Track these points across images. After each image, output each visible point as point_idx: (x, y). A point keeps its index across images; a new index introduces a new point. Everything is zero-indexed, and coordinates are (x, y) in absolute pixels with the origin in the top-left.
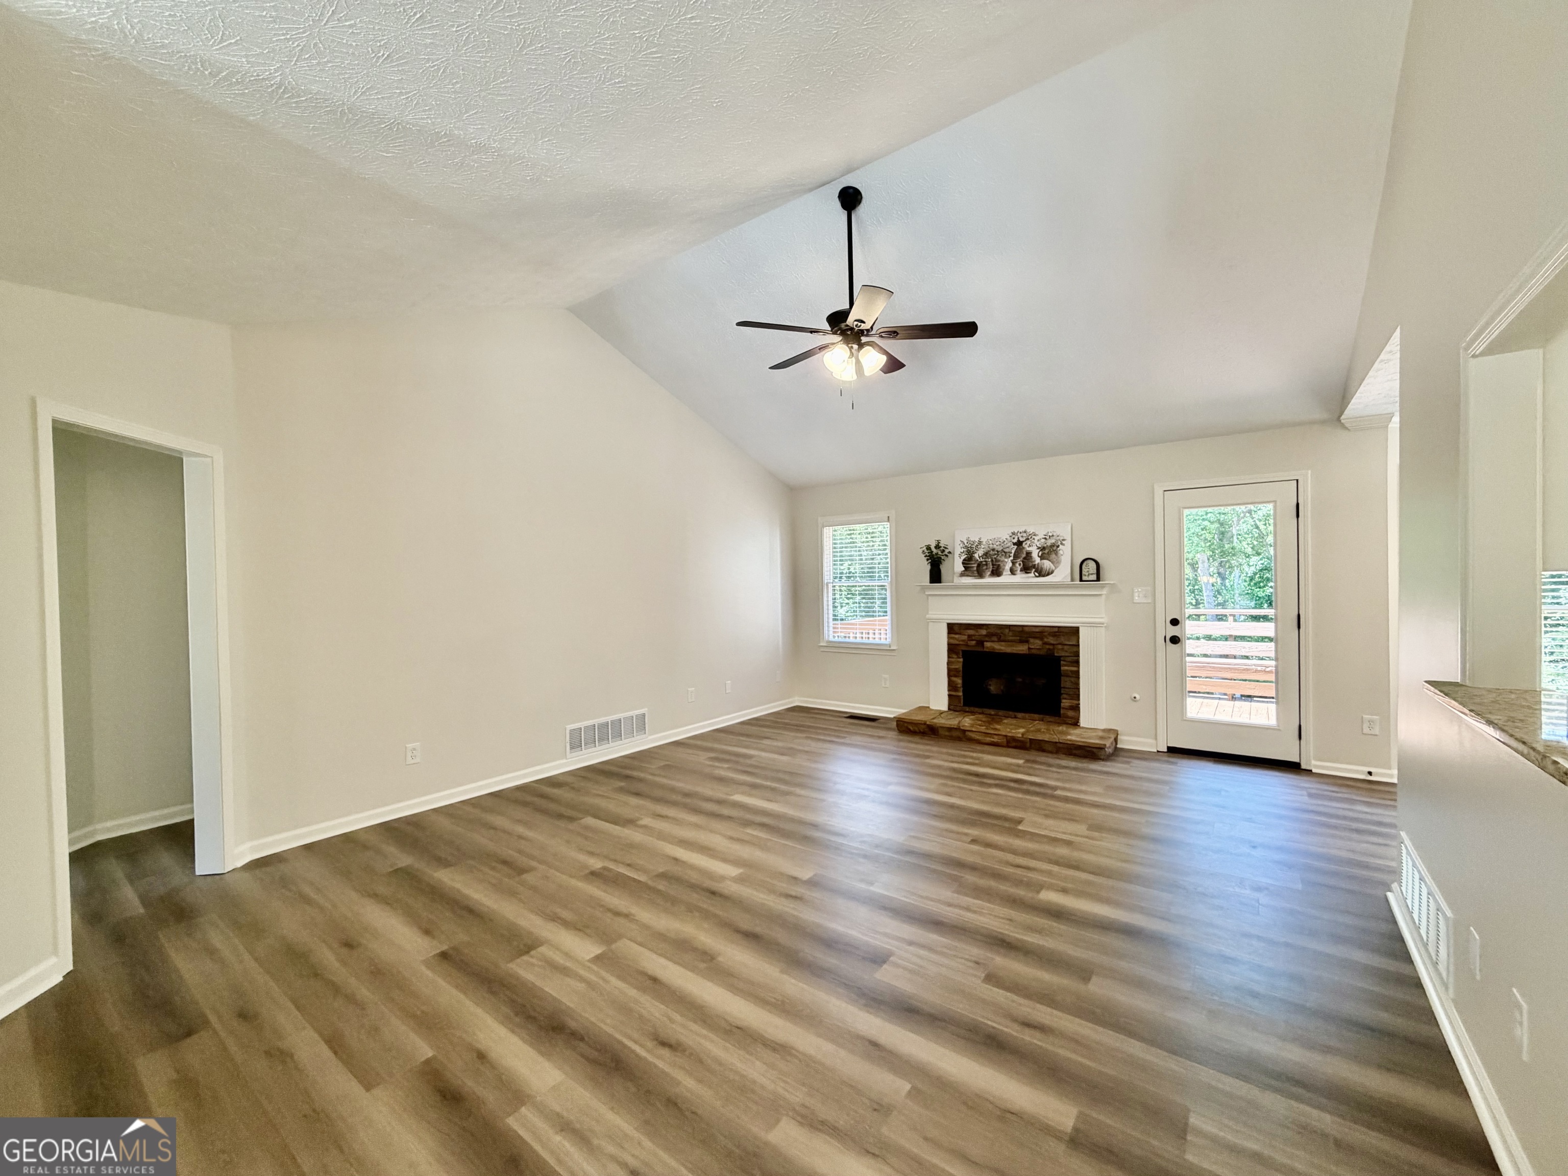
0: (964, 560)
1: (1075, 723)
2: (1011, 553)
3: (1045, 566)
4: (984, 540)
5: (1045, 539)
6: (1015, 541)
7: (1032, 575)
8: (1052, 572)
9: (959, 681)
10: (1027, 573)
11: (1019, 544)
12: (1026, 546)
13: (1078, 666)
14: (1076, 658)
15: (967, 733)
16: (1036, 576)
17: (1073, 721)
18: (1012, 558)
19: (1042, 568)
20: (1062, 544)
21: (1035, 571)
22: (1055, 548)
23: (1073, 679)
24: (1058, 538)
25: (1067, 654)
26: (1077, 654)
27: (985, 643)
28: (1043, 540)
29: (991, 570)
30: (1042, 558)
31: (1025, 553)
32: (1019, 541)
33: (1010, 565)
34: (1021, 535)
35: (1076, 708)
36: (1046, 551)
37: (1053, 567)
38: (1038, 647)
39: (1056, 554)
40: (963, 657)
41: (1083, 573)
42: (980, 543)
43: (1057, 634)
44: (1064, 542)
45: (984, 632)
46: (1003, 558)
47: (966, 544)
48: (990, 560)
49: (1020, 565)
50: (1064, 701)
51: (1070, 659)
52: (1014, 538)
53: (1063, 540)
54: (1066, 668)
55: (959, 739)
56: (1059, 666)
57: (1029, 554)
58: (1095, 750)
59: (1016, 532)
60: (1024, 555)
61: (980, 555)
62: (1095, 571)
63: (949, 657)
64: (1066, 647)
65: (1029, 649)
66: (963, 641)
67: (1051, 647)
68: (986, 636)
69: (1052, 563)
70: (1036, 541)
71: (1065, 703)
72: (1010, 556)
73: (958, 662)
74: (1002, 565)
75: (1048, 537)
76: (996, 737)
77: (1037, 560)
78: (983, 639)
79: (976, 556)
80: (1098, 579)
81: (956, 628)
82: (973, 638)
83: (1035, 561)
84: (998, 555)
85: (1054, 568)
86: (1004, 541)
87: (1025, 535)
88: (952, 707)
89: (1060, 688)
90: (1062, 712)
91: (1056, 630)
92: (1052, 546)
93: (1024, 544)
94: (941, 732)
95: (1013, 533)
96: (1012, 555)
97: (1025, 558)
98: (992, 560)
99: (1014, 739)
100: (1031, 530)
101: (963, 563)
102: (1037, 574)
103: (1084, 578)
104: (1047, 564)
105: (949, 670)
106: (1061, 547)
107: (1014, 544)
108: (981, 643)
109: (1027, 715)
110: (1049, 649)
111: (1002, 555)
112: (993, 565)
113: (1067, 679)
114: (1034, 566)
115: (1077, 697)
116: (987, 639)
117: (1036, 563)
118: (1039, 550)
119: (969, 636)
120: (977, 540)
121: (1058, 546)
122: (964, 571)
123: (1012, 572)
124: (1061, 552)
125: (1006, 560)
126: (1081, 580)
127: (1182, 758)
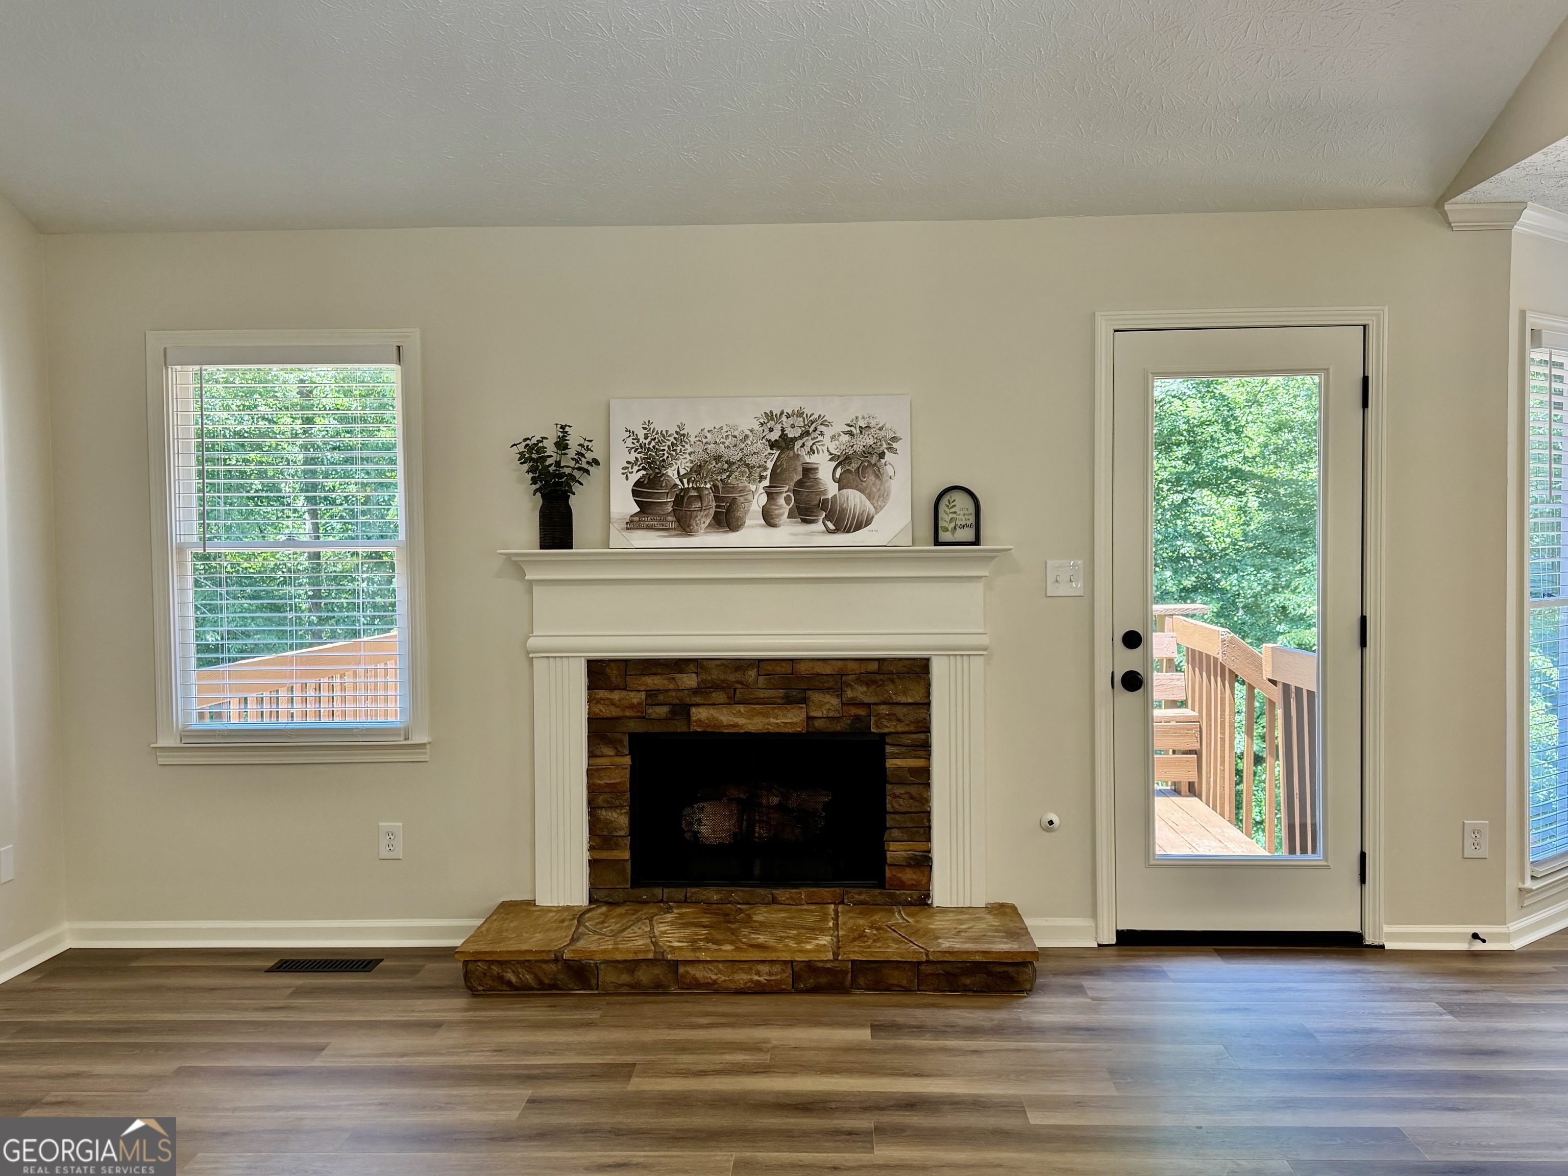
0: (638, 484)
1: (923, 900)
2: (766, 469)
3: (851, 504)
4: (692, 431)
5: (850, 434)
6: (775, 436)
7: (819, 526)
8: (868, 522)
9: (620, 819)
10: (805, 521)
11: (784, 444)
12: (803, 452)
13: (928, 757)
14: (923, 736)
15: (681, 970)
16: (830, 532)
17: (915, 895)
18: (766, 483)
19: (843, 511)
20: (890, 449)
21: (827, 518)
22: (874, 459)
23: (913, 790)
24: (882, 433)
25: (901, 728)
26: (925, 728)
27: (693, 710)
28: (846, 438)
29: (712, 512)
30: (842, 484)
31: (800, 469)
32: (783, 436)
33: (764, 499)
34: (791, 421)
35: (924, 862)
36: (854, 466)
37: (869, 507)
38: (831, 714)
39: (878, 475)
40: (631, 753)
41: (941, 524)
42: (681, 437)
43: (878, 677)
44: (895, 445)
45: (689, 680)
46: (744, 482)
47: (642, 440)
48: (708, 486)
49: (787, 499)
50: (892, 846)
51: (906, 739)
52: (771, 430)
53: (895, 439)
54: (899, 762)
55: (657, 989)
56: (882, 758)
57: (809, 471)
58: (1010, 969)
59: (777, 411)
60: (798, 477)
61: (682, 472)
62: (972, 520)
63: (591, 755)
64: (900, 711)
65: (809, 718)
66: (632, 707)
67: (862, 712)
68: (695, 691)
69: (870, 497)
70: (826, 440)
71: (896, 851)
72: (762, 478)
73: (617, 766)
74: (742, 499)
75: (856, 431)
76: (764, 968)
77: (832, 489)
78: (688, 701)
79: (671, 473)
80: (977, 542)
81: (614, 674)
82: (661, 698)
83: (824, 492)
84: (731, 473)
85: (873, 510)
86: (747, 436)
87: (800, 422)
88: (599, 895)
89: (882, 812)
90: (888, 873)
91: (874, 666)
92: (868, 452)
93: (798, 444)
94: (608, 977)
95: (770, 416)
96: (768, 473)
97: (800, 483)
98: (715, 486)
99: (811, 967)
100: (813, 409)
101: (635, 493)
102: (831, 526)
103: (944, 536)
104: (854, 499)
105: (593, 791)
106: (888, 456)
107: (773, 445)
108: (682, 710)
109: (803, 893)
110: (857, 718)
111: (742, 475)
112: (717, 498)
113: (899, 790)
114: (823, 505)
115: (924, 831)
116: (698, 700)
117: (830, 496)
118: (834, 464)
119: (652, 694)
120: (672, 431)
121: (882, 455)
122: (636, 514)
123: (769, 518)
124: (889, 470)
125: (753, 487)
126: (937, 542)
127: (1157, 956)
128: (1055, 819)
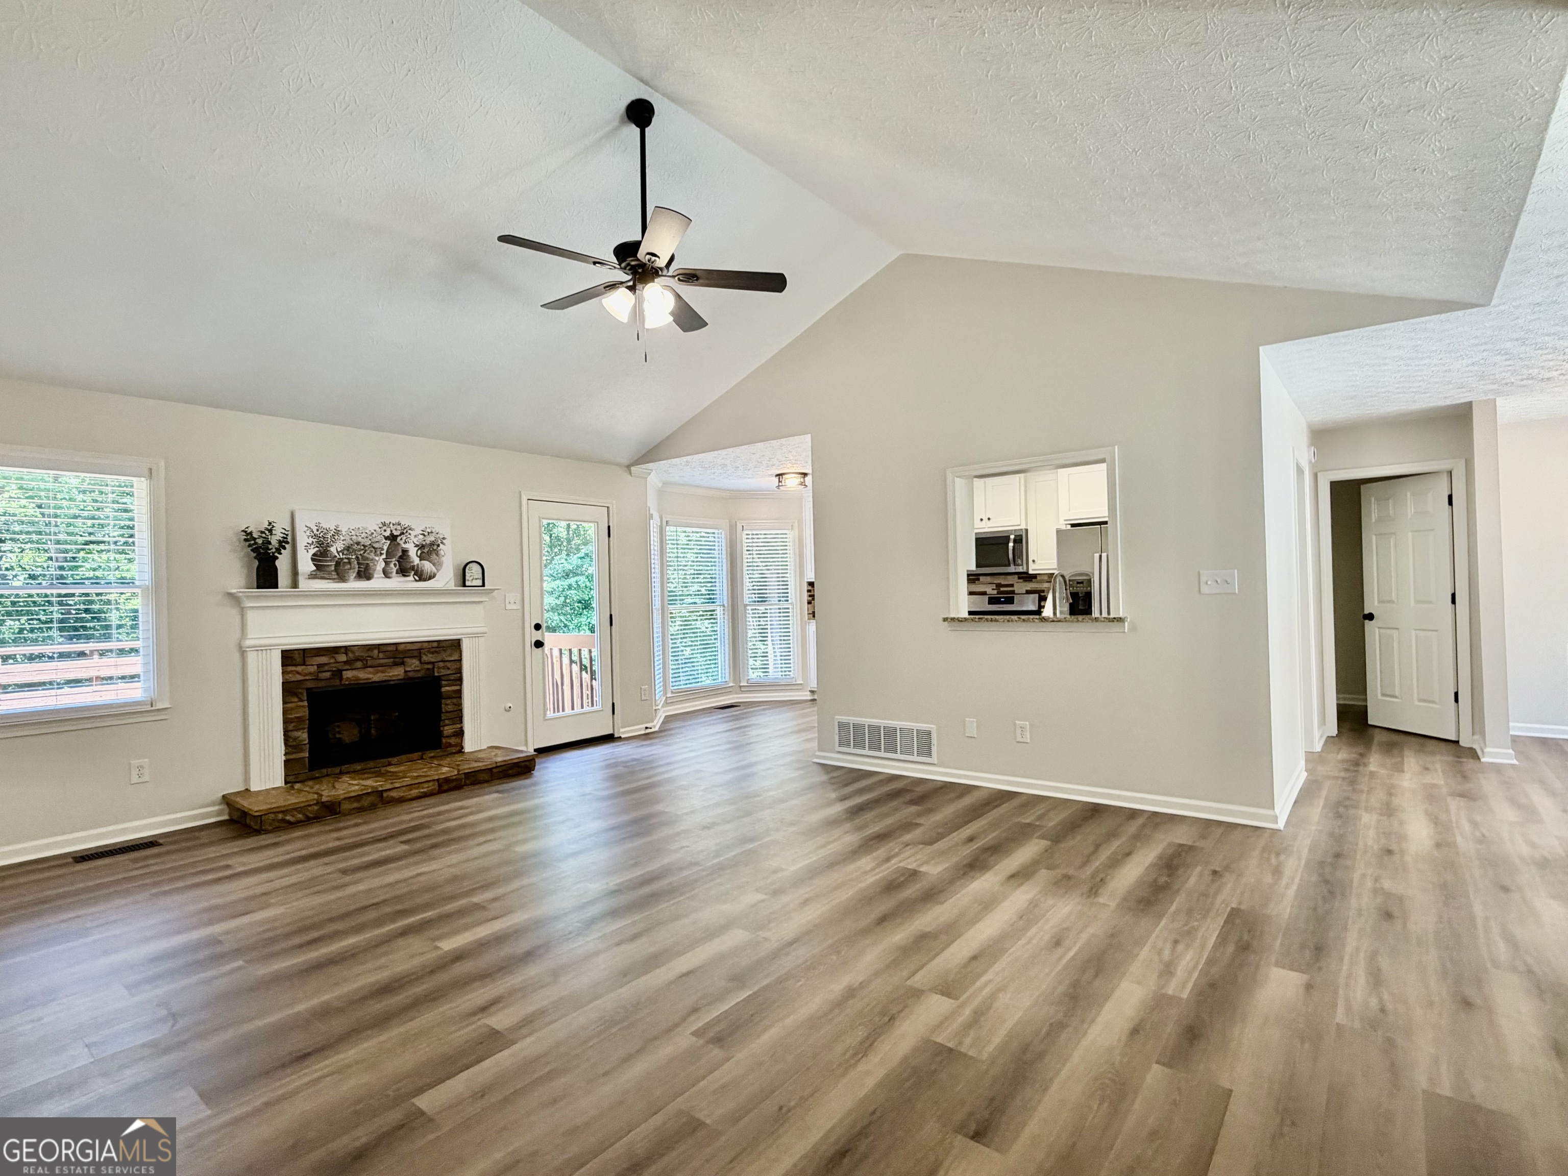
0: (314, 555)
1: (461, 750)
2: (383, 550)
3: (426, 568)
4: (344, 529)
5: (424, 535)
6: (387, 534)
7: (411, 578)
8: (434, 577)
9: (304, 736)
10: (404, 576)
11: (393, 538)
12: (401, 542)
13: (461, 685)
14: (459, 675)
15: (385, 795)
16: (416, 581)
17: (457, 749)
18: (384, 556)
19: (422, 571)
20: (442, 543)
21: (415, 574)
22: (435, 547)
23: (455, 701)
24: (438, 535)
25: (449, 672)
26: (459, 671)
27: (344, 673)
28: (422, 537)
29: (356, 570)
30: (421, 558)
31: (400, 550)
32: (392, 534)
33: (383, 564)
34: (395, 527)
35: (460, 733)
36: (426, 550)
37: (434, 569)
38: (417, 669)
39: (437, 555)
40: (308, 700)
41: (467, 578)
42: (338, 532)
43: (437, 649)
44: (444, 541)
45: (342, 658)
46: (372, 556)
47: (315, 532)
48: (354, 557)
49: (395, 565)
50: (446, 728)
51: (452, 677)
52: (385, 531)
53: (444, 538)
54: (447, 688)
55: (373, 807)
56: (441, 687)
57: (405, 552)
59: (387, 522)
60: (400, 554)
61: (339, 550)
62: (480, 576)
63: (284, 703)
64: (449, 664)
65: (406, 672)
66: (310, 674)
67: (430, 666)
68: (345, 663)
69: (434, 564)
70: (412, 537)
71: (448, 730)
72: (381, 554)
73: (303, 706)
74: (371, 564)
75: (426, 534)
76: (426, 785)
77: (416, 561)
78: (340, 668)
79: (333, 550)
80: (483, 585)
81: (297, 657)
82: (326, 668)
83: (413, 562)
84: (366, 551)
85: (436, 571)
86: (373, 533)
87: (399, 528)
88: (291, 779)
89: (439, 711)
90: (444, 741)
91: (435, 645)
92: (432, 544)
93: (399, 538)
95: (384, 524)
96: (384, 552)
97: (400, 557)
98: (357, 558)
99: (447, 780)
100: (405, 522)
101: (313, 560)
102: (417, 578)
103: (467, 583)
104: (427, 566)
105: (286, 722)
106: (441, 545)
107: (386, 538)
108: (338, 673)
109: (403, 757)
110: (428, 669)
111: (371, 551)
112: (359, 564)
113: (449, 701)
114: (413, 568)
115: (460, 718)
116: (347, 667)
117: (415, 564)
118: (417, 548)
119: (319, 666)
120: (333, 528)
121: (438, 546)
122: (314, 571)
123: (386, 574)
124: (442, 553)
125: (377, 558)
126: (464, 585)
127: (547, 756)
128: (511, 705)
